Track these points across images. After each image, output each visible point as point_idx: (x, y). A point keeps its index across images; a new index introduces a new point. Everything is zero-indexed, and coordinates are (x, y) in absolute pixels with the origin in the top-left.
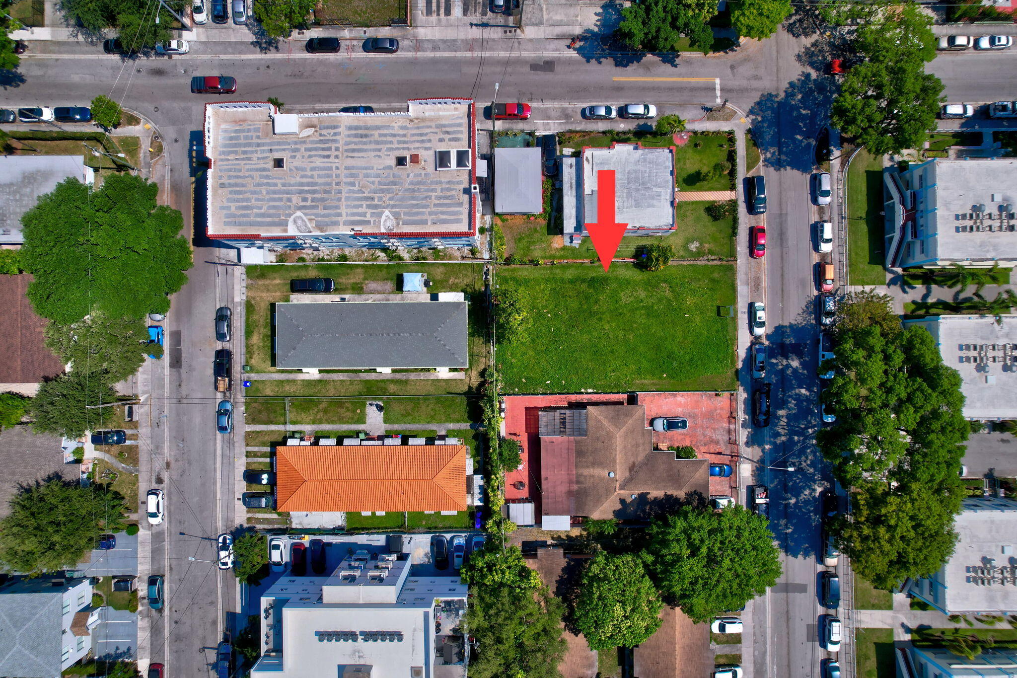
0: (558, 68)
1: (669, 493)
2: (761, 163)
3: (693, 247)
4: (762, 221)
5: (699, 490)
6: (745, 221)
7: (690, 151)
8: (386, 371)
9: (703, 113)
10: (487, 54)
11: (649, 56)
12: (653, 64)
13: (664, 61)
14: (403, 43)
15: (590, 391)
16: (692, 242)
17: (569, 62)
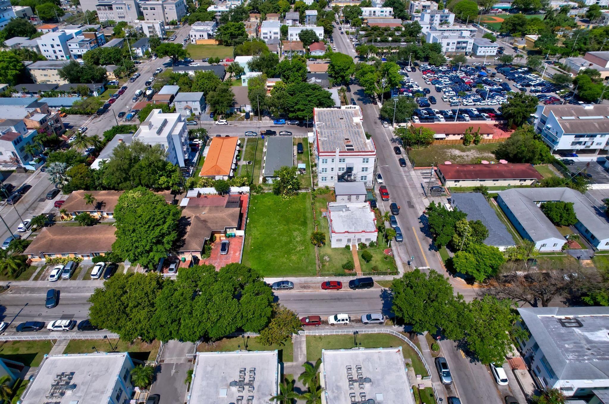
0: (411, 210)
1: (188, 233)
2: (383, 288)
3: (326, 258)
4: (346, 290)
5: (185, 246)
6: (345, 280)
7: (382, 256)
8: (264, 165)
9: (406, 262)
10: (410, 189)
11: (431, 240)
12: (427, 241)
13: (430, 245)
14: (406, 169)
15: (248, 221)
16: (329, 257)
17: (416, 213)
